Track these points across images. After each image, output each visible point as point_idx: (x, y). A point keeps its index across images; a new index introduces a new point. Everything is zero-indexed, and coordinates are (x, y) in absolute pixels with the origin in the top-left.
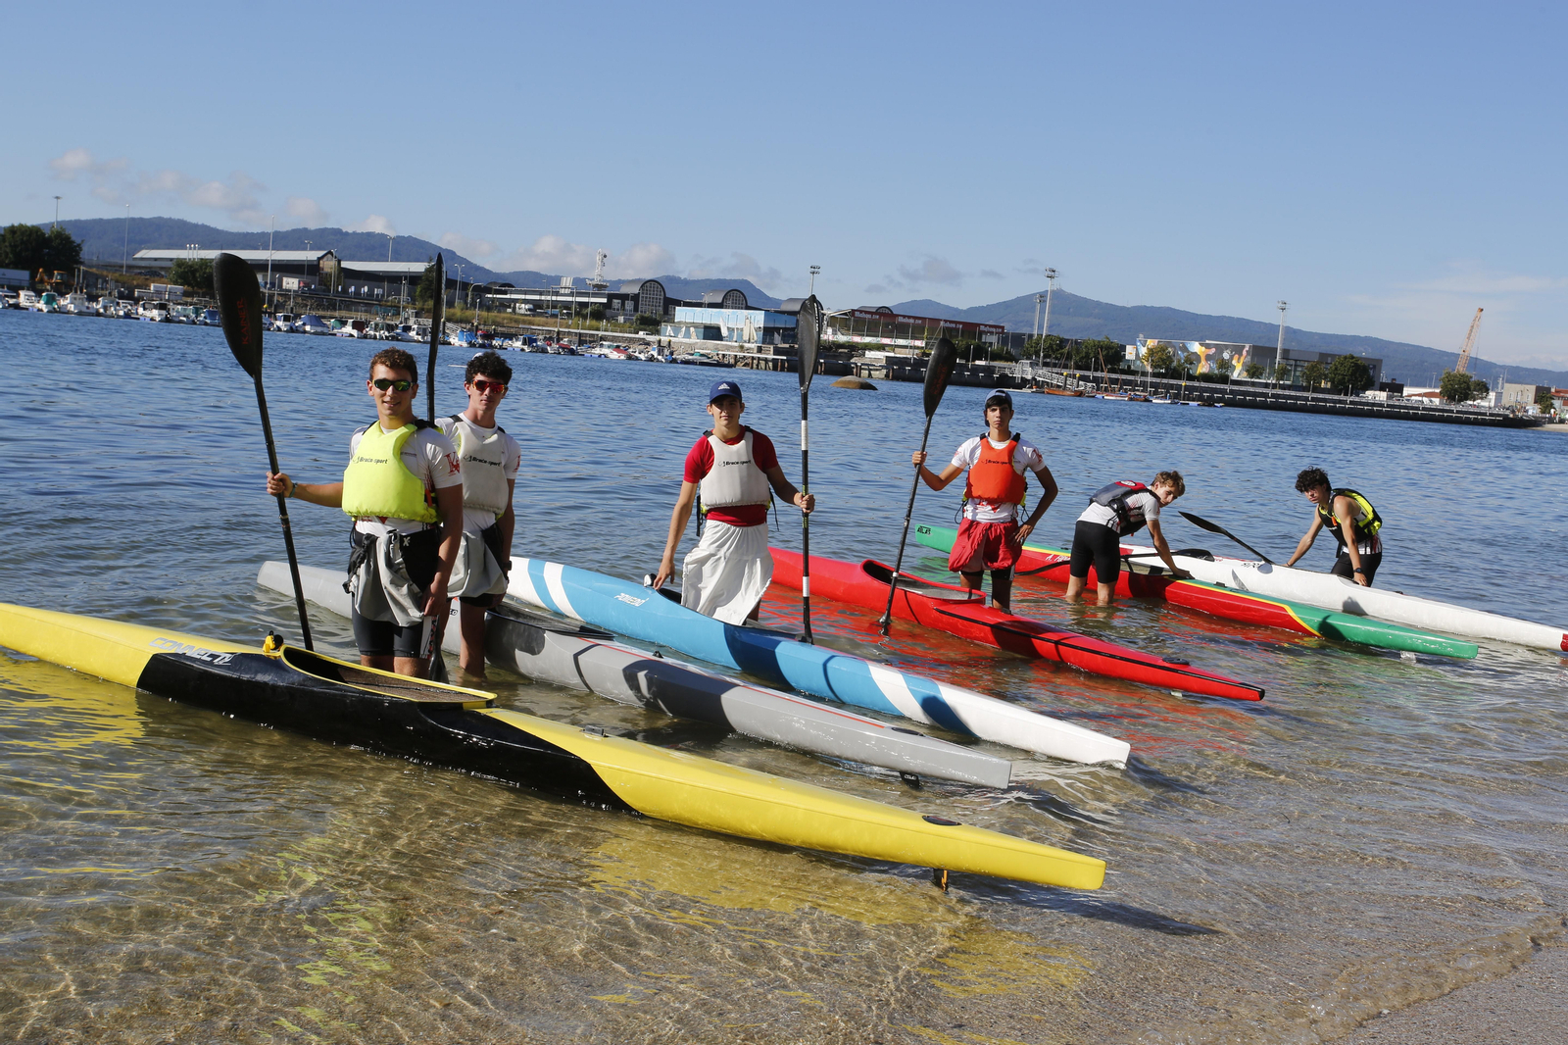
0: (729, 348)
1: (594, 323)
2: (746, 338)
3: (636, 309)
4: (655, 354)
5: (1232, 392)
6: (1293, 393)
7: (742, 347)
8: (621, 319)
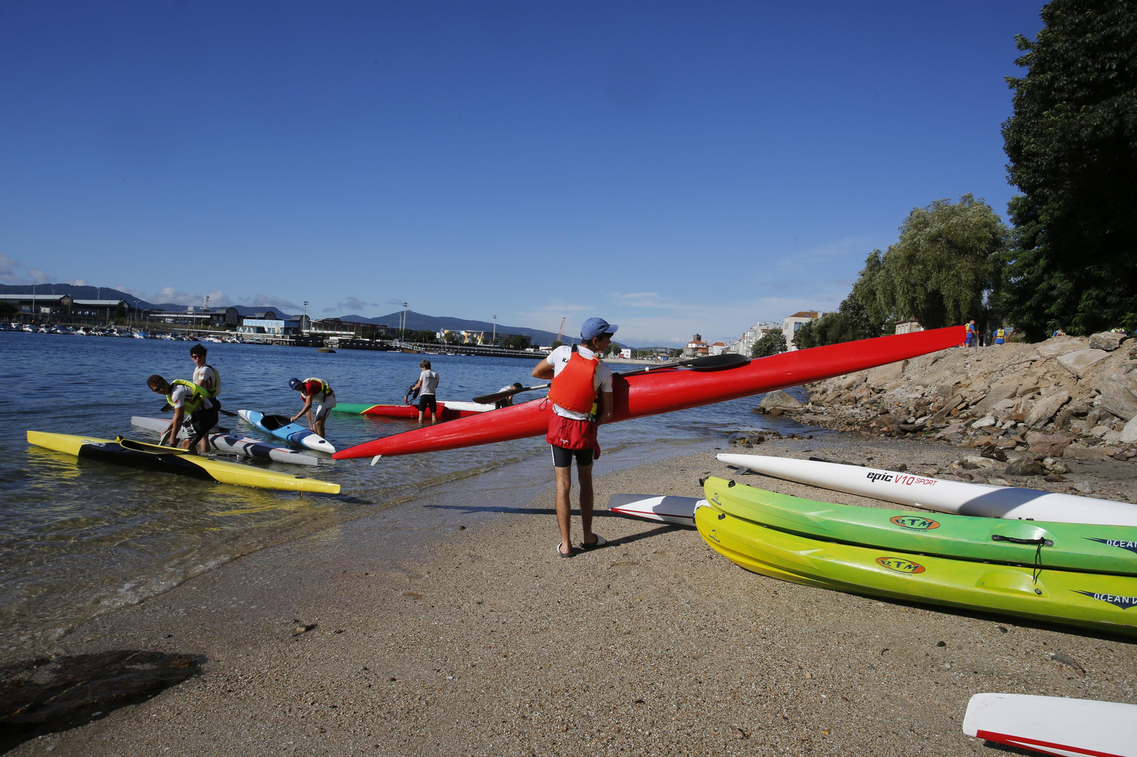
0: (269, 336)
1: (205, 327)
2: (276, 332)
3: (224, 320)
4: (235, 340)
5: (477, 350)
6: (500, 350)
7: (275, 336)
8: (217, 325)
